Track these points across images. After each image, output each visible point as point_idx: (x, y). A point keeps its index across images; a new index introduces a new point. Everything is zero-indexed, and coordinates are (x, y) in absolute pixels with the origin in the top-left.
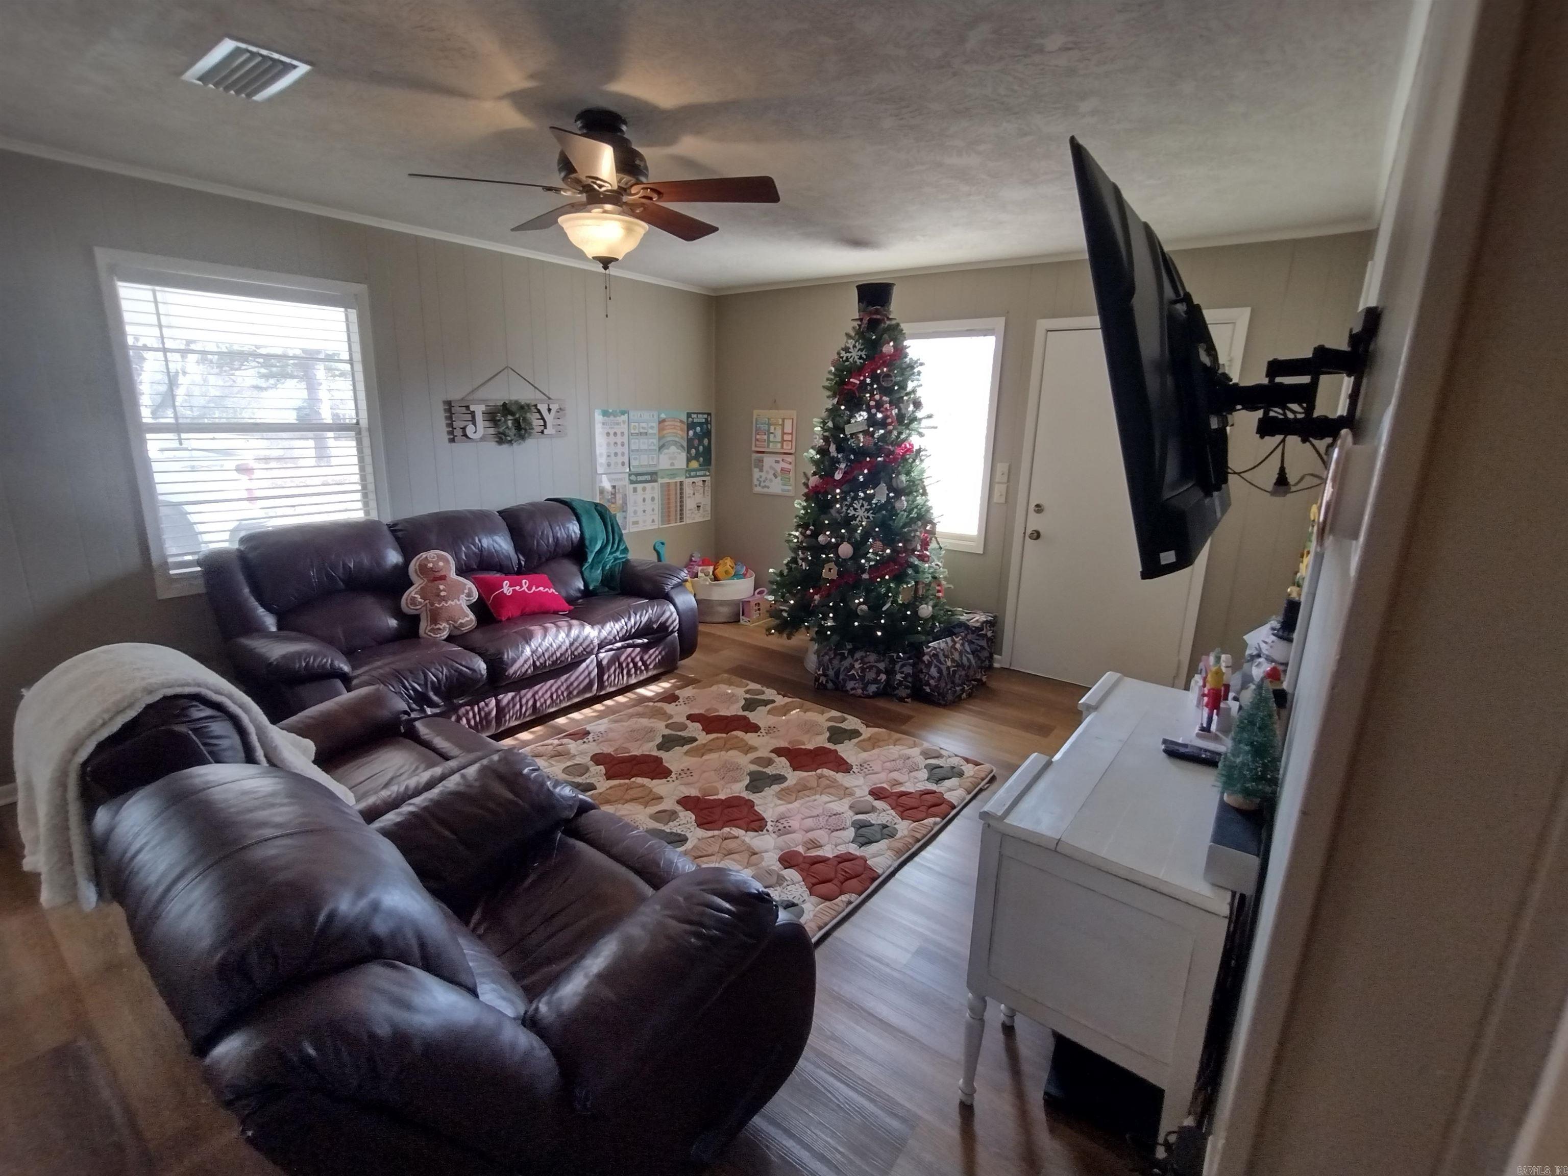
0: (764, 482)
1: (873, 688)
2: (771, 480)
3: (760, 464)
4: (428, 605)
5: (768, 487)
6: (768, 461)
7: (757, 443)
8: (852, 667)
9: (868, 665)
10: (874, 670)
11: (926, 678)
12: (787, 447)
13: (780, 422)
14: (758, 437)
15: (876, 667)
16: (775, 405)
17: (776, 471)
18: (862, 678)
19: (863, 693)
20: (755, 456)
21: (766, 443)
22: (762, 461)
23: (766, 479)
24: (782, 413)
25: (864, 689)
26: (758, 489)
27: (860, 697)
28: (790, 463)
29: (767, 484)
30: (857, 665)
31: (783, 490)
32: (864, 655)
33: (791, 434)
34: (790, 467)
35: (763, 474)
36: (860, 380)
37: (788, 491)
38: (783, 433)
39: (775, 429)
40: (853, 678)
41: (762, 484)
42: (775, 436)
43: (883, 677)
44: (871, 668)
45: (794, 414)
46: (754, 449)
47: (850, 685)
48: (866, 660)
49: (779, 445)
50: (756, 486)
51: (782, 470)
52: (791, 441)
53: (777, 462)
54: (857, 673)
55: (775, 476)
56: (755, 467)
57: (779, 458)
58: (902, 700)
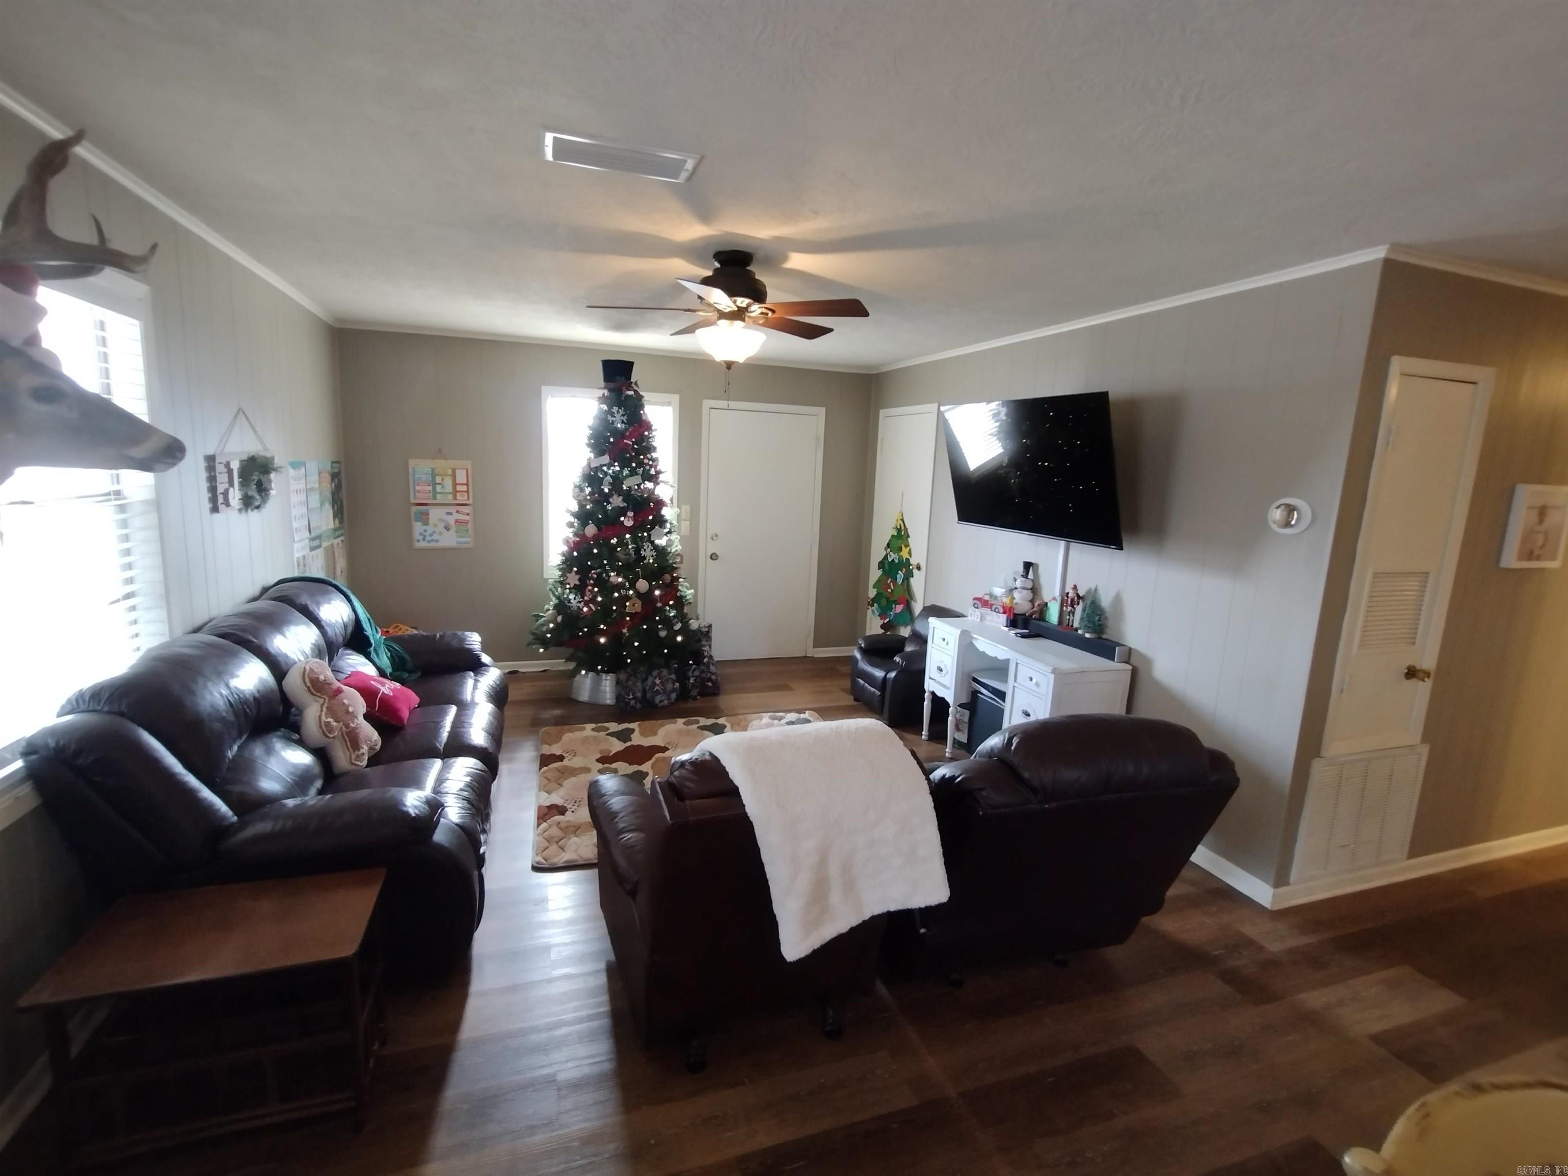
0: (431, 535)
1: (674, 696)
2: (441, 534)
3: (424, 518)
4: (343, 727)
5: (437, 541)
6: (435, 514)
7: (417, 494)
8: (655, 684)
9: (665, 678)
10: (670, 681)
11: (708, 676)
12: (461, 498)
13: (450, 472)
14: (418, 488)
15: (671, 679)
16: (439, 454)
17: (447, 523)
18: (664, 690)
19: (669, 703)
20: (415, 509)
21: (431, 495)
22: (428, 514)
23: (434, 532)
24: (451, 463)
25: (669, 699)
26: (422, 544)
27: (667, 706)
28: (468, 514)
29: (435, 537)
30: (658, 681)
31: (458, 543)
32: (659, 671)
33: (467, 484)
34: (467, 518)
35: (430, 529)
36: (632, 442)
37: (466, 543)
38: (455, 484)
39: (443, 479)
40: (658, 692)
41: (428, 538)
42: (443, 487)
43: (677, 685)
44: (667, 680)
45: (468, 464)
46: (413, 501)
47: (658, 699)
48: (662, 675)
49: (450, 497)
50: (419, 541)
51: (457, 521)
52: (467, 492)
53: (449, 514)
54: (660, 688)
55: (447, 528)
56: (417, 521)
57: (453, 509)
58: (695, 699)
